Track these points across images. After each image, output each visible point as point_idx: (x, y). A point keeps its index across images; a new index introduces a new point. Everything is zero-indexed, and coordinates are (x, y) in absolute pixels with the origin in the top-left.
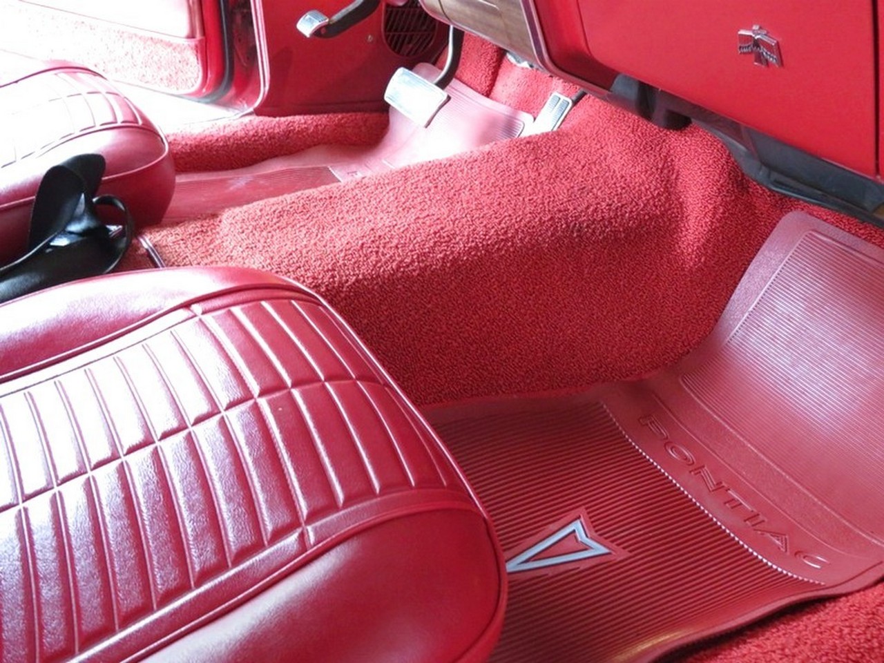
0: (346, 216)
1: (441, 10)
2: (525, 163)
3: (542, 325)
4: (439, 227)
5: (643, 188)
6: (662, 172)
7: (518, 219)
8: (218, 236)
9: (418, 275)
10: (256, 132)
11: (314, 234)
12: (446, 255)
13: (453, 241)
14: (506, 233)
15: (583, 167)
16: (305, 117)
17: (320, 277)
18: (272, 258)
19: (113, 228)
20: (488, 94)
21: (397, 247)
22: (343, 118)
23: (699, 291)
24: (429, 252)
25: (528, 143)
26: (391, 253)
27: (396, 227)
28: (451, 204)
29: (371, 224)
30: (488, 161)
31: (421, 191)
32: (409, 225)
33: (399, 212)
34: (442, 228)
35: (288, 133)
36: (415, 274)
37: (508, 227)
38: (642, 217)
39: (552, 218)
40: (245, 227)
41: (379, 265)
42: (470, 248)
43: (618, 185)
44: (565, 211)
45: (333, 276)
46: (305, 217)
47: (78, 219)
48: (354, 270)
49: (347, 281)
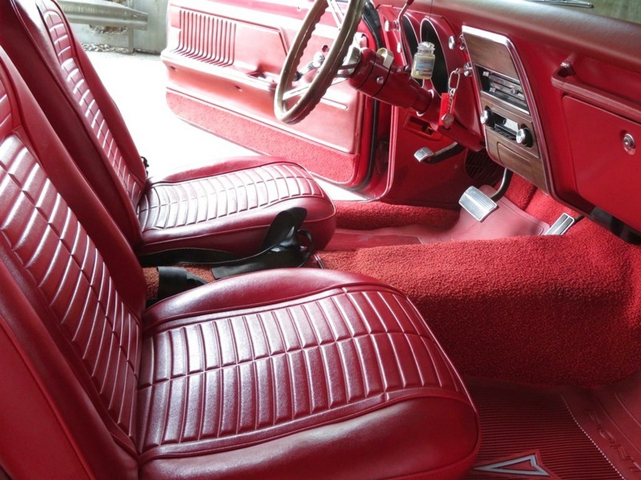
0: (426, 261)
1: (498, 159)
2: (537, 250)
3: (531, 343)
4: (478, 276)
5: (608, 275)
6: (622, 268)
7: (526, 280)
8: (354, 261)
9: (462, 300)
10: (379, 211)
11: (407, 268)
12: (479, 292)
13: (485, 285)
14: (517, 286)
15: (573, 257)
16: (409, 207)
17: (407, 290)
18: (382, 276)
19: (302, 247)
20: (524, 209)
21: (452, 282)
22: (431, 210)
23: (636, 343)
24: (470, 288)
25: (541, 239)
26: (448, 285)
27: (453, 273)
28: (488, 265)
29: (439, 268)
30: (514, 245)
31: (471, 255)
32: (461, 272)
33: (456, 264)
34: (480, 277)
35: (398, 214)
36: (459, 299)
37: (519, 283)
38: (604, 291)
39: (547, 283)
40: (370, 258)
41: (440, 290)
42: (494, 290)
43: (592, 271)
44: (556, 280)
45: (414, 292)
46: (403, 259)
47: (288, 240)
48: (426, 290)
49: (421, 295)
